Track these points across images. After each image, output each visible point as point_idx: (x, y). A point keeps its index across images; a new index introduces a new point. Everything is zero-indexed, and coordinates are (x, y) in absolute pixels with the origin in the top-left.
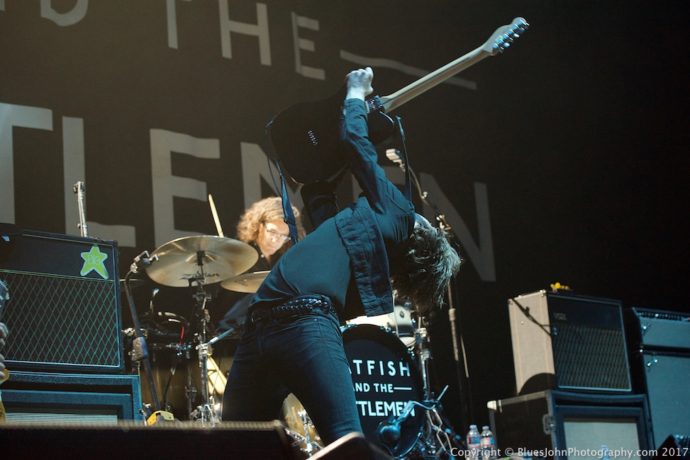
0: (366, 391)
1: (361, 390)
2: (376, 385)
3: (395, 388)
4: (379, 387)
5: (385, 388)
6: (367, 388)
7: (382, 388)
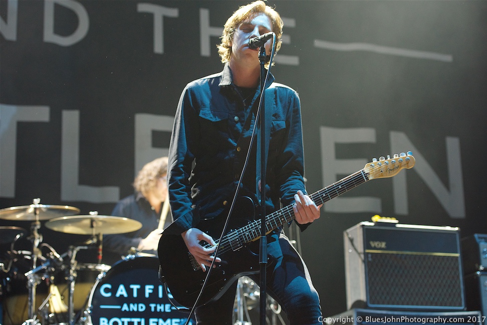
0: (140, 310)
1: (136, 310)
2: (153, 306)
4: (156, 307)
5: (162, 308)
6: (142, 308)
7: (159, 308)
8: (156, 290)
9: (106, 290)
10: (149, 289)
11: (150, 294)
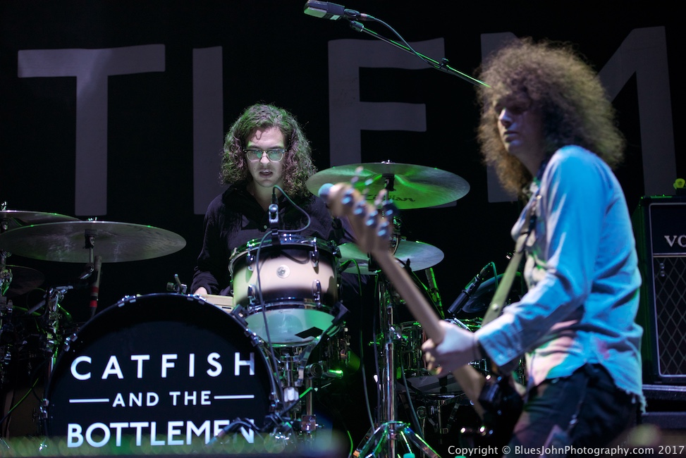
0: (149, 404)
1: (139, 403)
2: (175, 394)
3: (216, 397)
4: (181, 398)
5: (194, 398)
6: (152, 399)
7: (187, 398)
8: (182, 364)
9: (82, 368)
10: (167, 362)
11: (168, 369)
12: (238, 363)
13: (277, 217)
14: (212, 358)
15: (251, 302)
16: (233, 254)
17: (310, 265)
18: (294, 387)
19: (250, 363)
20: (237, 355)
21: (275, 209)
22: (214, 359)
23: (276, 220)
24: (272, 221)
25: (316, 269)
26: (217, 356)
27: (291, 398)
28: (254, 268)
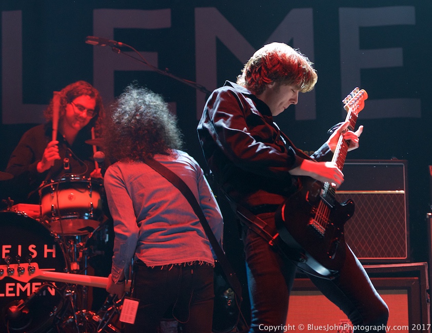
10: (5, 249)
11: (6, 253)
12: (46, 250)
13: (69, 166)
14: (31, 247)
15: (53, 215)
16: (42, 185)
17: (87, 193)
18: (77, 262)
19: (53, 251)
20: (46, 246)
21: (67, 161)
22: (33, 248)
23: (68, 168)
24: (66, 168)
25: (91, 195)
26: (34, 246)
27: (75, 268)
28: (55, 195)
